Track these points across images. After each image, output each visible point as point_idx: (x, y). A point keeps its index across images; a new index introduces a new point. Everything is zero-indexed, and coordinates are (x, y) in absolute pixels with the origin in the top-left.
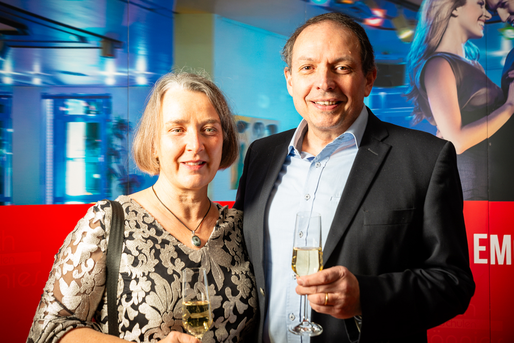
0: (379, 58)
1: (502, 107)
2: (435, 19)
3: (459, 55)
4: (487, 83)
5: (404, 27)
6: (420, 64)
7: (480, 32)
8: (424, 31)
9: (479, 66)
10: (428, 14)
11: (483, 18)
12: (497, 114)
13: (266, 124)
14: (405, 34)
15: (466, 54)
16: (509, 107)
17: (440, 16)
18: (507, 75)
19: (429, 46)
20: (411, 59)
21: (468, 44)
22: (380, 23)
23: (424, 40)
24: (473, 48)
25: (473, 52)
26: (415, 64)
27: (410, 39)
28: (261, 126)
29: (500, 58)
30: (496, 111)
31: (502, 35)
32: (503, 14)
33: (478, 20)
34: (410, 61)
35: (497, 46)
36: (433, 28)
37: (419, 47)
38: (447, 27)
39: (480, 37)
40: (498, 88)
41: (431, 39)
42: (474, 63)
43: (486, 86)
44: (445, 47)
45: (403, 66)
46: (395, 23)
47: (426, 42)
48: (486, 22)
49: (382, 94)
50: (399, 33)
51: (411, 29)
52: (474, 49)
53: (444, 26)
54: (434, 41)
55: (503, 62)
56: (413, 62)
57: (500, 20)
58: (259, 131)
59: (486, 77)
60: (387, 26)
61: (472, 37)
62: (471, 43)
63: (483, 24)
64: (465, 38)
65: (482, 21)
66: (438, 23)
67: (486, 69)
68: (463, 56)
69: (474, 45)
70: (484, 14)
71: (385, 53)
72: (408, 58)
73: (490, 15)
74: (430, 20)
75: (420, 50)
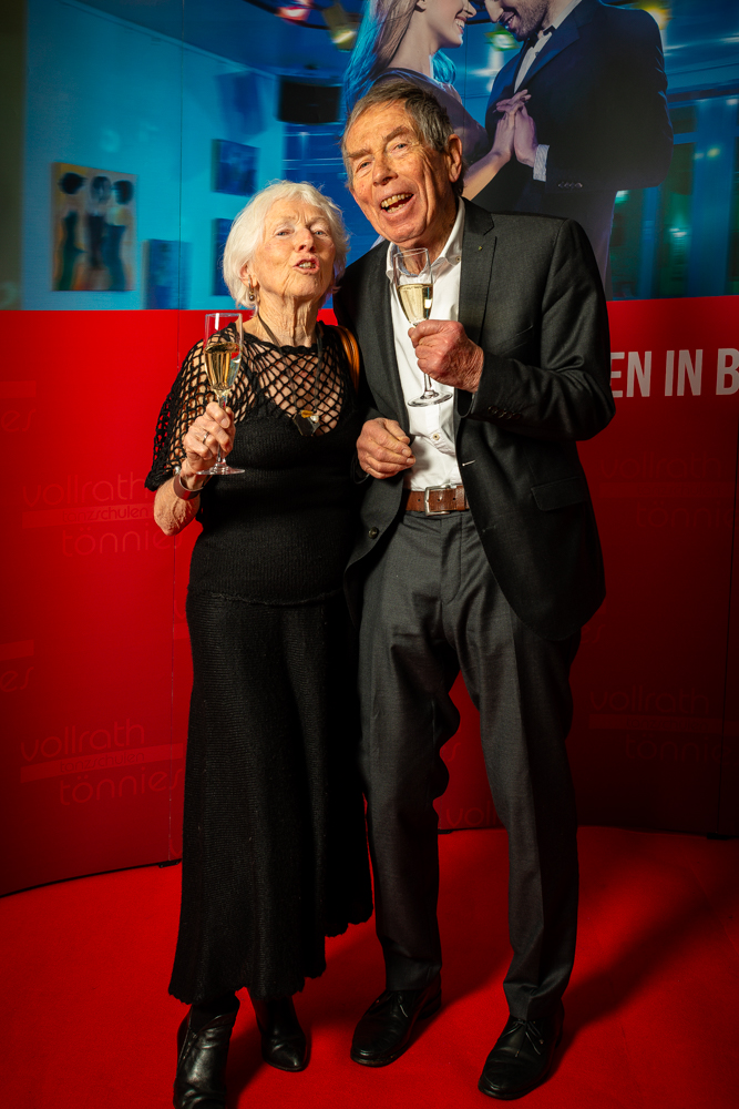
0: (302, 76)
1: (485, 158)
2: (390, 13)
3: (425, 74)
4: (467, 121)
5: (342, 25)
6: (364, 87)
7: (458, 38)
8: (372, 32)
9: (454, 93)
10: (379, 5)
11: (463, 15)
12: (478, 169)
13: (113, 180)
14: (343, 37)
15: (435, 72)
16: (496, 158)
17: (397, 8)
18: (495, 107)
19: (379, 59)
20: (351, 78)
21: (438, 57)
22: (303, 16)
23: (372, 47)
24: (446, 63)
25: (445, 70)
26: (355, 87)
27: (350, 45)
28: (105, 183)
29: (486, 80)
30: (476, 164)
31: (491, 43)
32: (495, 10)
33: (456, 17)
34: (348, 82)
35: (482, 61)
36: (386, 29)
37: (363, 60)
38: (407, 27)
39: (458, 46)
40: (480, 127)
41: (382, 46)
42: (446, 87)
43: (463, 125)
44: (402, 61)
45: (338, 88)
46: (327, 17)
47: (374, 50)
48: (468, 22)
49: (303, 134)
50: (333, 35)
51: (352, 28)
52: (448, 64)
53: (403, 25)
54: (387, 49)
55: (490, 87)
56: (354, 83)
57: (488, 20)
58: (101, 191)
59: (464, 110)
60: (315, 22)
61: (445, 45)
62: (443, 55)
63: (462, 24)
64: (434, 47)
65: (462, 19)
66: (394, 20)
67: (464, 98)
68: (430, 75)
69: (447, 59)
70: (465, 8)
71: (310, 67)
72: (345, 79)
73: (474, 11)
74: (382, 15)
75: (365, 65)
